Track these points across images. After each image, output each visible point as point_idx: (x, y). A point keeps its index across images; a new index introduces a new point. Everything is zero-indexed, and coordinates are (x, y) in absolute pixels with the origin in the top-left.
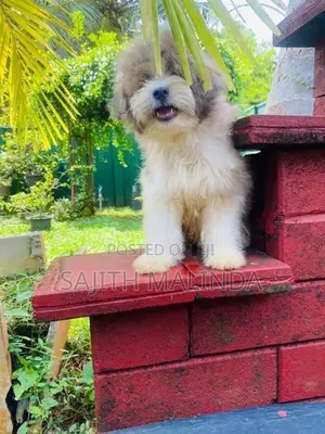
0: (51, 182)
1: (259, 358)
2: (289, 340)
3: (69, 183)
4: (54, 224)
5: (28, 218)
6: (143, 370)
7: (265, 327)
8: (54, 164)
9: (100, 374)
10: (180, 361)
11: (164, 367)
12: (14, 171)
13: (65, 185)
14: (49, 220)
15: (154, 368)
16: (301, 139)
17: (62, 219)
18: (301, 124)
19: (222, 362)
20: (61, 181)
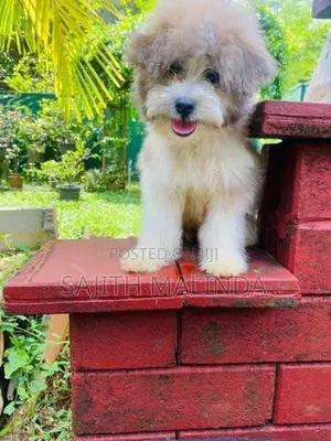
0: (81, 152)
1: (254, 374)
2: (291, 358)
3: (100, 154)
4: (84, 195)
5: (58, 186)
6: (124, 373)
7: (264, 343)
8: (88, 133)
9: (78, 371)
10: (166, 368)
11: (148, 373)
12: (49, 138)
13: (95, 156)
14: (79, 190)
15: (137, 373)
16: (325, 132)
17: (91, 189)
18: (327, 114)
19: (212, 374)
20: (93, 152)
